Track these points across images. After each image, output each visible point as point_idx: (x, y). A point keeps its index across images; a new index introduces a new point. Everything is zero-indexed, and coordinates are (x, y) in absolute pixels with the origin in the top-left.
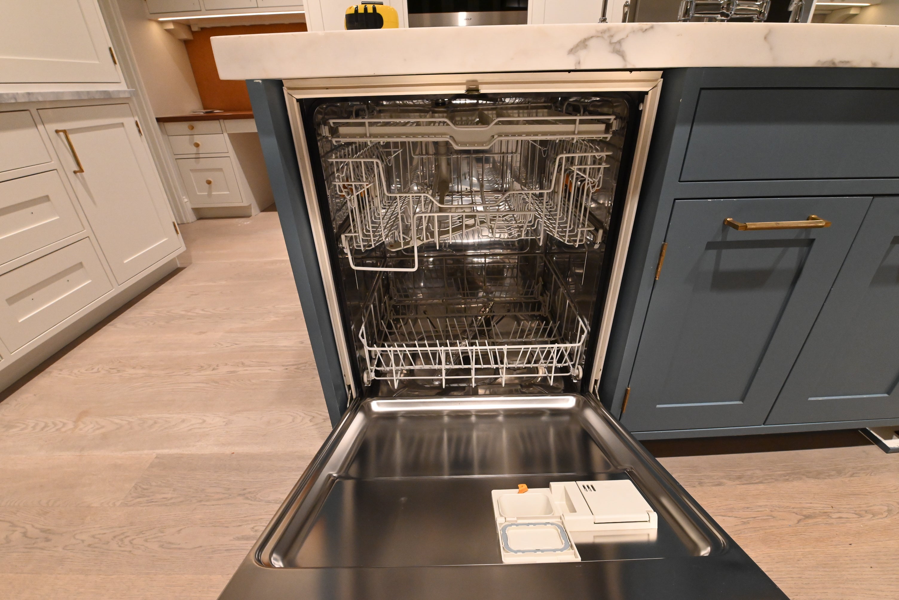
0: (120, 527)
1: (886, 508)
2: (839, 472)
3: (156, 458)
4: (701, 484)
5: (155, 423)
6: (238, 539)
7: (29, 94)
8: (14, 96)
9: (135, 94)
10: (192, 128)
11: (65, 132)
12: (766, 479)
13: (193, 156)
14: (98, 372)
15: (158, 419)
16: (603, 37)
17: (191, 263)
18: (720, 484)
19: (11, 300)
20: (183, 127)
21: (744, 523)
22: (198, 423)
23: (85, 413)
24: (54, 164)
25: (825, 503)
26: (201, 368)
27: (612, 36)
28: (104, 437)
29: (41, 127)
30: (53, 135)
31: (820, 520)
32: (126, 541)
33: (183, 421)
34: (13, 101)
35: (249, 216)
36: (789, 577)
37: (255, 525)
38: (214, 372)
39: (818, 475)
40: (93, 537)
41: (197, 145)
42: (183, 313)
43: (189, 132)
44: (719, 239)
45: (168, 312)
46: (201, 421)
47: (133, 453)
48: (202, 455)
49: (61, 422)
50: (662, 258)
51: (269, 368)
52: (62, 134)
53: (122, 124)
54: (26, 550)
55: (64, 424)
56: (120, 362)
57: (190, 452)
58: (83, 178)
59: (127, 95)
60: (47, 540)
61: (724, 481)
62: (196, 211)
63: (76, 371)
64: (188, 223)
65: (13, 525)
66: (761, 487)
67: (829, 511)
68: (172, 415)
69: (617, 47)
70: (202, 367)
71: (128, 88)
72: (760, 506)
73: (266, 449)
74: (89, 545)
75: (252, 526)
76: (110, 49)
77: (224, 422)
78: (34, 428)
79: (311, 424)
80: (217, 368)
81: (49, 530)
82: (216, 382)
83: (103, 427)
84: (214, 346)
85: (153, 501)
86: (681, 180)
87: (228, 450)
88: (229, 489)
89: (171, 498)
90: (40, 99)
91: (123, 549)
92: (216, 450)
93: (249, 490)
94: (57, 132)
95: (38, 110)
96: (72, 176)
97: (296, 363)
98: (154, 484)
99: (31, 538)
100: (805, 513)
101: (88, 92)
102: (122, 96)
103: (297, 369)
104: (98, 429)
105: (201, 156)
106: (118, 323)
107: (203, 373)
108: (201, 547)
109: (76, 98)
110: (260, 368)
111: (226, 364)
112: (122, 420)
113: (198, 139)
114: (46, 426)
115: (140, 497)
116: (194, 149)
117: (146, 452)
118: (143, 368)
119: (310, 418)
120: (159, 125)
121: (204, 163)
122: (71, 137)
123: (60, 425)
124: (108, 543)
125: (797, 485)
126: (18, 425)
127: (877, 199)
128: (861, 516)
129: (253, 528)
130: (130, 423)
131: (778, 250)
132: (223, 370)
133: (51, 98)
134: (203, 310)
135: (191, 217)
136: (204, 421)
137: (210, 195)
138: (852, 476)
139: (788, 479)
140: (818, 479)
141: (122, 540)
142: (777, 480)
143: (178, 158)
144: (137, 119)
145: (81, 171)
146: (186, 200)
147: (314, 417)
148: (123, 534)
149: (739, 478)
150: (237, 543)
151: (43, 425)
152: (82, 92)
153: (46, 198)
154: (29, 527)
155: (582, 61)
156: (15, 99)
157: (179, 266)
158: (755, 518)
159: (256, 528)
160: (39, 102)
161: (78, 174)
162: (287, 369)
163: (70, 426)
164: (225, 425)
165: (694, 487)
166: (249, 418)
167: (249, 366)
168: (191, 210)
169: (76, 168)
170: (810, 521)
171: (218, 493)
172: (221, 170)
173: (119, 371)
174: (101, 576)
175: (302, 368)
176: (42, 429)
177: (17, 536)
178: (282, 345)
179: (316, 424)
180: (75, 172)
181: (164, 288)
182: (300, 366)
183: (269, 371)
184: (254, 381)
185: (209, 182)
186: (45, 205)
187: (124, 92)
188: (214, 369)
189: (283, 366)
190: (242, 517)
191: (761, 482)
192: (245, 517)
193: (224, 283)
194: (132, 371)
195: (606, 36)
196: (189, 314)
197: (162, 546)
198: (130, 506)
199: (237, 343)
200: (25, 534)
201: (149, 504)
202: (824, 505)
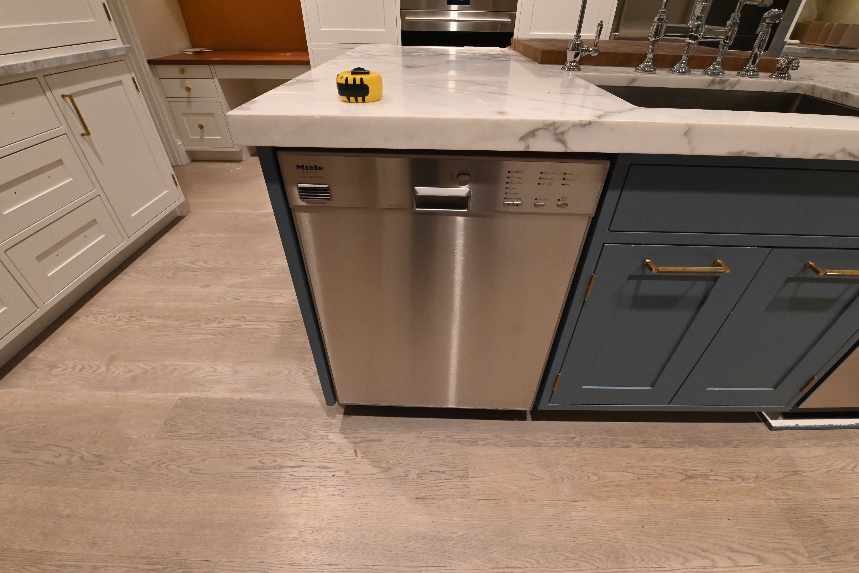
0: (156, 455)
1: (755, 475)
2: (726, 444)
3: (179, 400)
4: (612, 445)
5: (175, 369)
6: (250, 468)
7: (35, 62)
8: (23, 66)
9: (130, 50)
10: (183, 71)
11: (70, 97)
12: (665, 445)
13: (185, 100)
14: (120, 319)
15: (177, 366)
16: (548, 129)
17: (189, 212)
18: (627, 446)
19: (40, 258)
20: (174, 70)
21: (639, 478)
22: (211, 371)
23: (113, 358)
24: (63, 128)
25: (707, 467)
26: (209, 321)
27: (556, 129)
28: (134, 379)
29: (48, 94)
30: (60, 100)
31: (699, 480)
32: (163, 466)
33: (198, 369)
34: (22, 72)
35: (239, 161)
36: (663, 522)
37: (262, 458)
38: (220, 325)
39: (707, 444)
40: (137, 462)
41: (188, 89)
42: (187, 264)
43: (180, 75)
44: (639, 273)
45: (174, 263)
46: (213, 370)
47: (160, 394)
48: (217, 399)
49: (95, 365)
50: (591, 286)
51: (267, 324)
52: (68, 99)
53: (120, 82)
54: (85, 471)
55: (99, 367)
56: (138, 311)
57: (206, 396)
58: (90, 140)
59: (123, 53)
60: (101, 463)
61: (631, 444)
62: (190, 153)
63: (100, 318)
64: (183, 165)
65: (71, 450)
66: (660, 451)
67: (710, 474)
68: (188, 363)
69: (560, 136)
70: (209, 319)
71: (124, 44)
72: (655, 466)
73: (268, 397)
74: (134, 469)
75: (260, 459)
76: (104, 5)
77: (232, 371)
78: (73, 368)
79: (304, 377)
80: (223, 321)
81: (101, 455)
82: (223, 335)
83: (131, 371)
84: (218, 299)
85: (180, 435)
86: (610, 230)
87: (237, 396)
88: (240, 428)
89: (195, 434)
90: (46, 66)
91: (162, 472)
92: (227, 395)
93: (257, 430)
94: (63, 96)
95: (45, 77)
96: (79, 138)
97: (290, 320)
98: (179, 421)
99: (88, 461)
100: (689, 474)
101: (88, 54)
102: (119, 54)
103: (292, 325)
104: (127, 372)
105: (193, 100)
106: (131, 271)
107: (211, 325)
108: (221, 473)
109: (77, 61)
110: (260, 323)
111: (230, 318)
112: (147, 365)
113: (189, 83)
114: (83, 368)
115: (170, 432)
116: (185, 93)
117: (170, 394)
118: (158, 318)
119: (303, 371)
120: (150, 67)
121: (195, 108)
122: (75, 99)
123: (96, 367)
124: (149, 467)
125: (689, 451)
126: (60, 365)
127: (774, 250)
128: (733, 479)
129: (261, 460)
130: (153, 368)
131: (689, 283)
132: (228, 323)
133: (56, 64)
134: (205, 263)
135: (185, 160)
136: (216, 370)
137: (202, 139)
138: (735, 447)
139: (682, 446)
140: (707, 447)
141: (159, 465)
142: (673, 446)
143: (170, 101)
144: (133, 75)
145: (88, 133)
146: (179, 143)
147: (306, 371)
148: (159, 461)
149: (644, 442)
150: (249, 471)
151: (80, 367)
152: (82, 54)
153: (60, 162)
154: (84, 453)
155: (530, 146)
156: (24, 69)
157: (179, 214)
158: (648, 475)
159: (263, 461)
160: (45, 69)
161: (86, 136)
162: (282, 325)
163: (104, 369)
164: (233, 374)
165: (607, 447)
166: (252, 369)
167: (250, 321)
168: (185, 153)
169: (83, 131)
170: (691, 481)
171: (231, 431)
172: (212, 115)
173: (138, 320)
174: (147, 492)
175: (296, 325)
176: (81, 370)
177: (75, 459)
178: (278, 302)
179: (309, 377)
180: (83, 135)
181: (168, 237)
182: (293, 323)
183: (267, 327)
184: (255, 335)
185: (201, 127)
186: (60, 168)
187: (120, 49)
188: (220, 322)
189: (279, 322)
190: (252, 452)
191: (661, 447)
192: (254, 452)
193: (222, 235)
194: (150, 321)
195: (551, 128)
196: (193, 266)
197: (191, 472)
198: (163, 439)
199: (239, 298)
200: (82, 458)
201: (178, 438)
202: (706, 469)
